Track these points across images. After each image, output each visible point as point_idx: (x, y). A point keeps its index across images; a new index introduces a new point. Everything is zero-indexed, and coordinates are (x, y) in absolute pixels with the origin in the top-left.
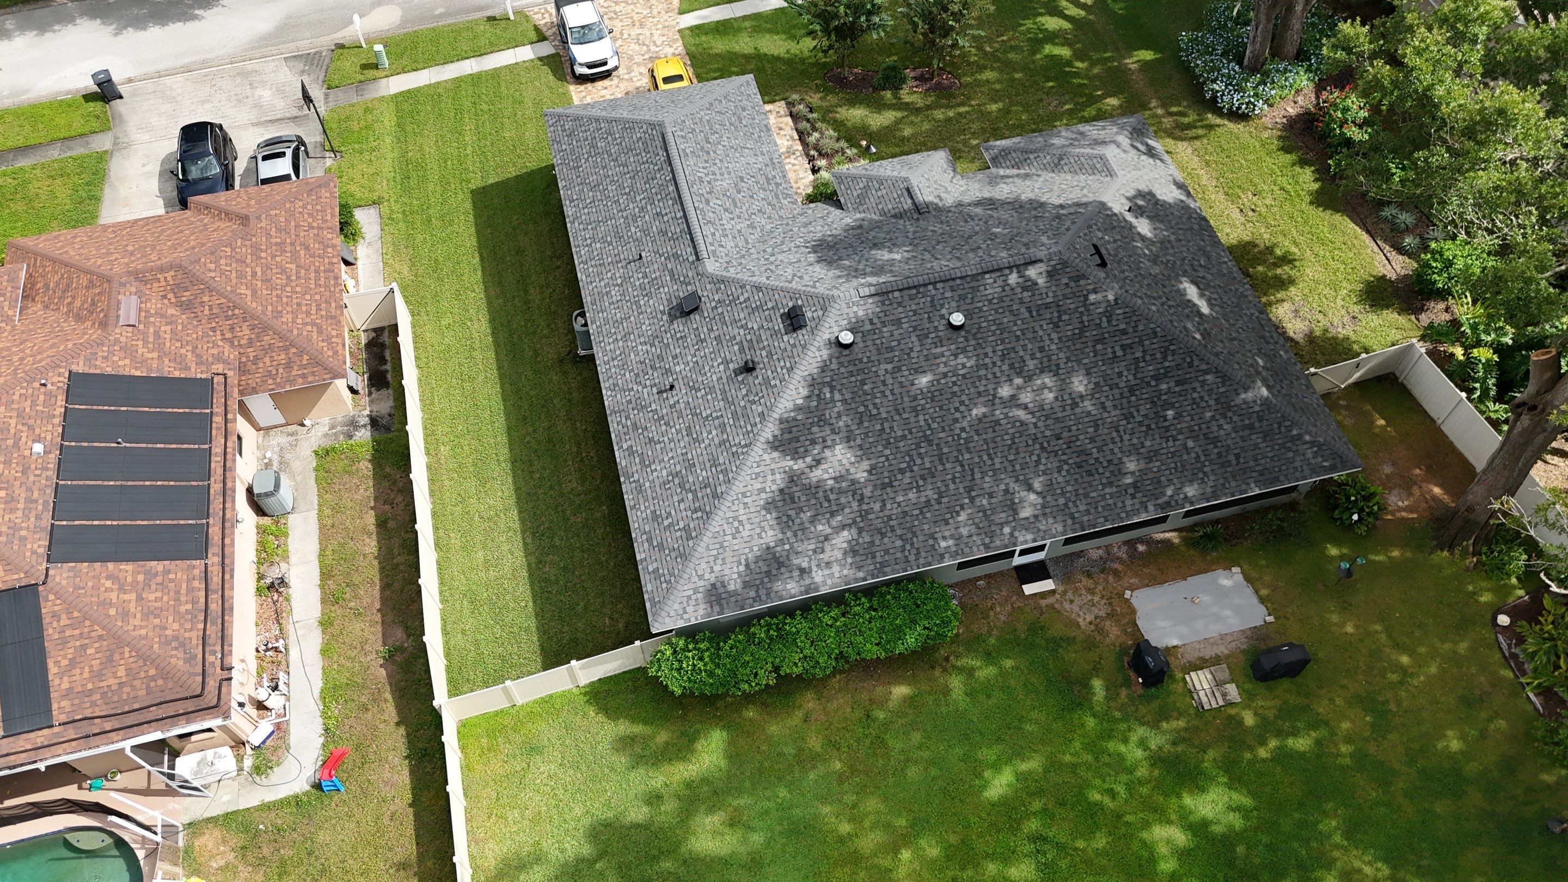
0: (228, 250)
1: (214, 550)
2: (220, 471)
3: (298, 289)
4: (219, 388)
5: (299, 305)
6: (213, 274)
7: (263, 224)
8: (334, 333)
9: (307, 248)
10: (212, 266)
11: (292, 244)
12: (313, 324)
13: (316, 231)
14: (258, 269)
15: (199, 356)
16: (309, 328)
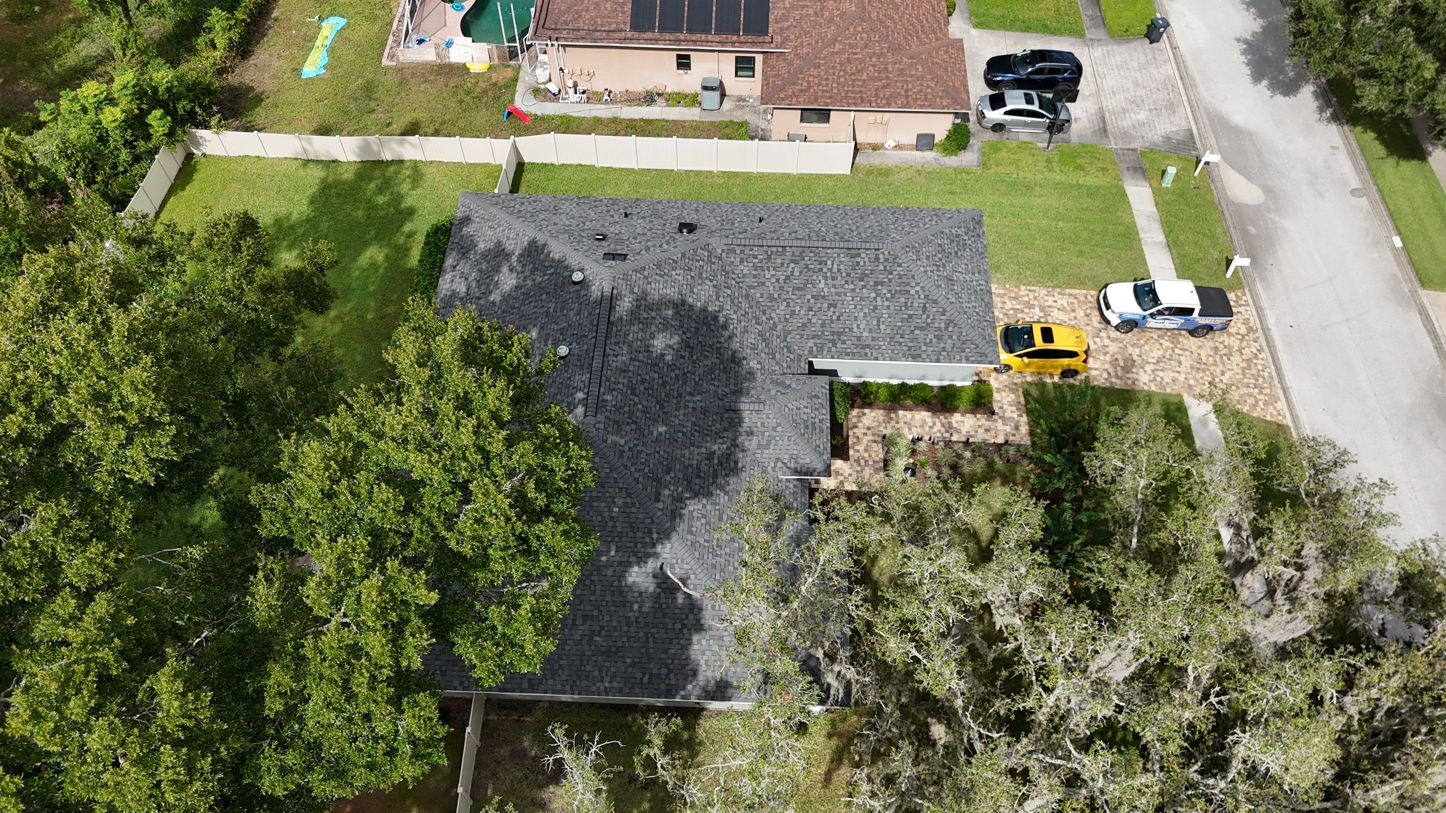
0: (877, 38)
1: (636, 35)
2: (694, 38)
3: (842, 80)
4: (761, 39)
5: (827, 79)
6: (851, 29)
7: (905, 60)
8: (801, 99)
9: (885, 87)
10: (859, 29)
11: (887, 78)
12: (809, 88)
13: (903, 93)
14: (859, 56)
15: (787, 28)
16: (805, 84)
